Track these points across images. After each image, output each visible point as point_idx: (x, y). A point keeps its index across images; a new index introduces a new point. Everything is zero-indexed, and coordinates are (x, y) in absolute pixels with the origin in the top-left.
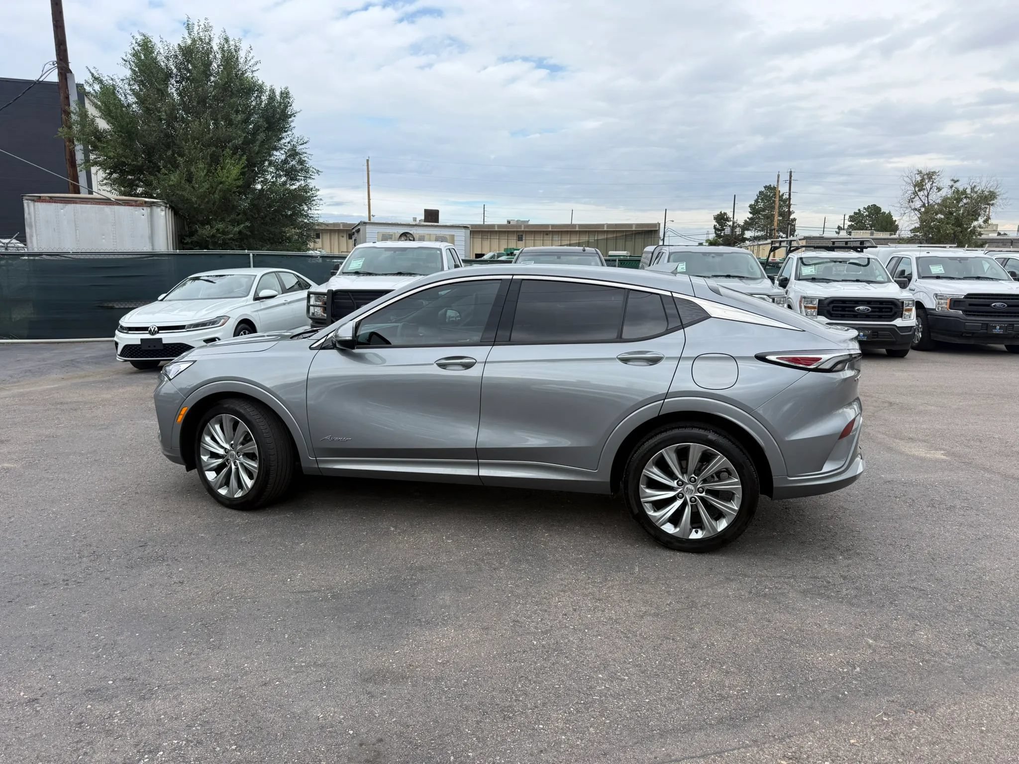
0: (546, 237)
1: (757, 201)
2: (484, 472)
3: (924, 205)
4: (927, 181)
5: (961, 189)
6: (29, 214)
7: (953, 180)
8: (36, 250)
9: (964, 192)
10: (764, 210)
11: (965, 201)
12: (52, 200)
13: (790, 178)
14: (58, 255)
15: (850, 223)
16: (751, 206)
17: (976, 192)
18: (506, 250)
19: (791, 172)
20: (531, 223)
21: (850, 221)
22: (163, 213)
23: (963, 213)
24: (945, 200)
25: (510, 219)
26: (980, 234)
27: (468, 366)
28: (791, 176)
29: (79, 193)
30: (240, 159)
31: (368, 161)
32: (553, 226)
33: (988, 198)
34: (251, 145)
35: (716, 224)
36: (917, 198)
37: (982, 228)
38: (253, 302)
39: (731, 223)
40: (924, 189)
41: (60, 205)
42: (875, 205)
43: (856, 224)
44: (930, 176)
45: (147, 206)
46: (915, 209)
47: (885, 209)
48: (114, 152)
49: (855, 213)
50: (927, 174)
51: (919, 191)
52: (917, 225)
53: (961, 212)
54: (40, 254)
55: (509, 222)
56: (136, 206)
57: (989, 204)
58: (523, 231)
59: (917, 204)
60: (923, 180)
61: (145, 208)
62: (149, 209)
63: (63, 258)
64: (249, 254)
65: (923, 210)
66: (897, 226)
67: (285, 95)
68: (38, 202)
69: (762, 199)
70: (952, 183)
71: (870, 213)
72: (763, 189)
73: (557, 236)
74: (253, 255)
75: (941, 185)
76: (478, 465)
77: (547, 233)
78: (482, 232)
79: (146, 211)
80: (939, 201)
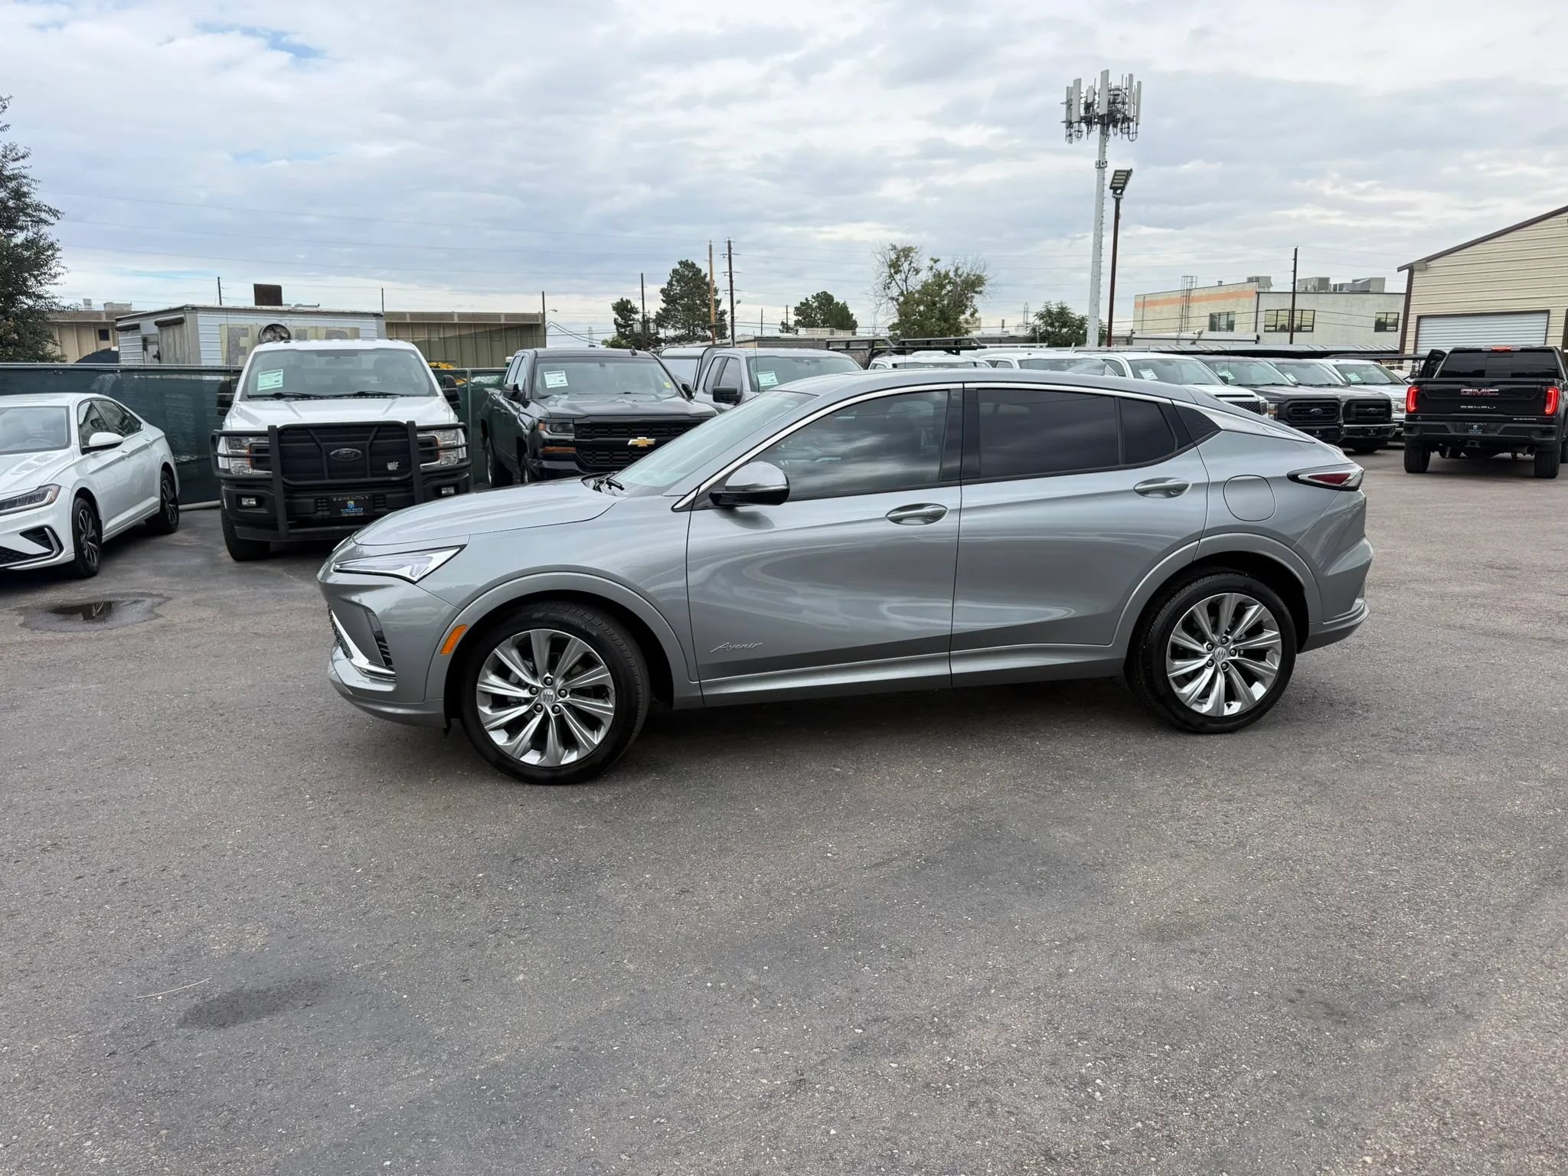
1: (670, 284)
2: (959, 668)
3: (902, 294)
4: (903, 259)
5: (943, 272)
7: (932, 259)
9: (946, 276)
10: (682, 298)
11: (949, 288)
13: (730, 251)
15: (796, 318)
16: (663, 291)
17: (960, 276)
19: (729, 242)
21: (796, 315)
23: (948, 304)
24: (926, 285)
26: (967, 332)
27: (936, 517)
28: (730, 249)
33: (974, 284)
35: (617, 316)
36: (894, 283)
37: (970, 323)
38: (81, 457)
39: (639, 317)
40: (901, 271)
42: (825, 293)
43: (804, 319)
44: (906, 252)
46: (892, 299)
47: (838, 299)
49: (801, 303)
50: (904, 250)
51: (896, 273)
52: (896, 320)
53: (946, 302)
57: (976, 292)
59: (895, 292)
60: (898, 258)
65: (901, 299)
66: (855, 322)
69: (677, 281)
70: (932, 262)
71: (821, 303)
72: (678, 267)
75: (920, 266)
76: (949, 659)
80: (919, 287)
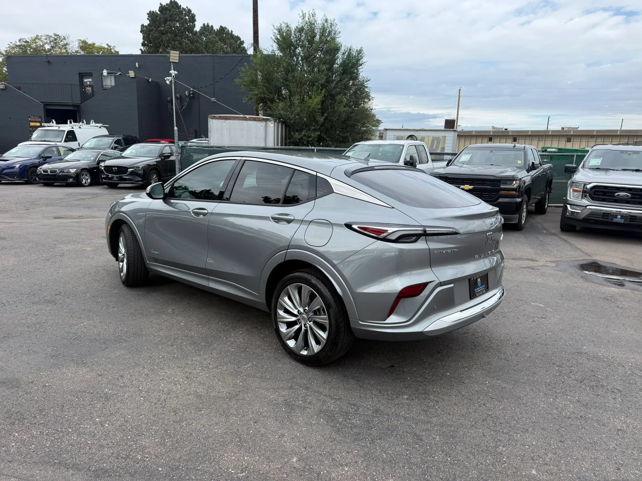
0: (591, 140)
6: (210, 125)
8: (212, 145)
12: (220, 118)
14: (220, 147)
18: (542, 148)
20: (579, 129)
22: (272, 125)
25: (563, 126)
29: (258, 115)
30: (321, 92)
31: (460, 90)
32: (597, 131)
34: (330, 84)
41: (223, 121)
45: (264, 121)
48: (258, 91)
54: (213, 147)
55: (563, 128)
56: (259, 121)
58: (572, 135)
61: (263, 122)
62: (265, 123)
63: (223, 149)
64: (314, 149)
67: (360, 52)
68: (213, 119)
73: (600, 139)
74: (317, 150)
77: (592, 136)
78: (539, 136)
79: (263, 124)
